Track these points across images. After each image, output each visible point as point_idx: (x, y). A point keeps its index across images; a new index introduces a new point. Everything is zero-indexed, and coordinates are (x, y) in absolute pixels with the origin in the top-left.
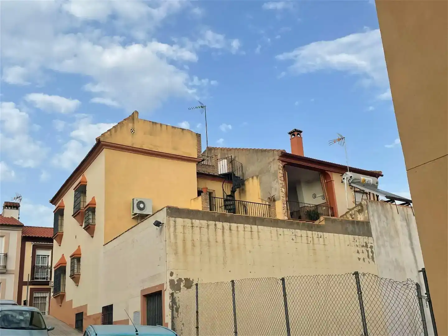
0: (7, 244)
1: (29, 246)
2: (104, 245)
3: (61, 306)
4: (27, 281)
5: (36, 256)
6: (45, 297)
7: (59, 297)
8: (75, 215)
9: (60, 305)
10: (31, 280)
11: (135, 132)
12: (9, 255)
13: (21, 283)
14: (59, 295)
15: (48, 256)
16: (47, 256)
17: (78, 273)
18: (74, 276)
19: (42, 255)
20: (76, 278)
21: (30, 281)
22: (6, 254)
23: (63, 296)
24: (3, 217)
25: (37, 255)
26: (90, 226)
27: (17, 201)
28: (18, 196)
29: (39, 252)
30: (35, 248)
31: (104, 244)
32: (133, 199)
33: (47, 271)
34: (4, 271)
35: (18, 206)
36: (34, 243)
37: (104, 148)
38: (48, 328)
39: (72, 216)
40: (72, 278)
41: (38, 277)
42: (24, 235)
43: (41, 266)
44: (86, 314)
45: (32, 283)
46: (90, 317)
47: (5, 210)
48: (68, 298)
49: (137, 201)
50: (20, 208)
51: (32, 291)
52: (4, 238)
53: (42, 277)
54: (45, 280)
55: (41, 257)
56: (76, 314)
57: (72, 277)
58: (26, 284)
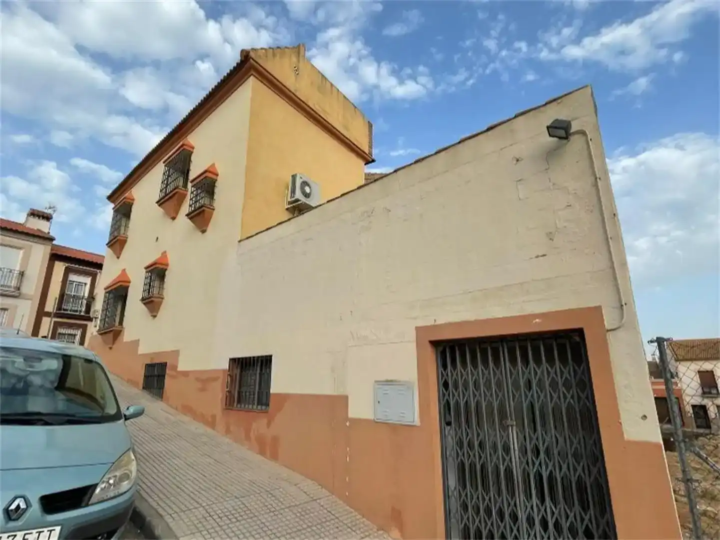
0: (26, 259)
1: (60, 268)
2: (240, 241)
3: (111, 348)
4: (52, 311)
5: (68, 282)
6: (75, 335)
7: (111, 335)
8: (162, 201)
9: (110, 346)
10: (57, 310)
11: (300, 73)
12: (27, 273)
13: (41, 313)
14: (111, 331)
15: (86, 284)
16: (84, 285)
17: (159, 296)
18: (152, 299)
19: (76, 282)
20: (152, 303)
21: (55, 311)
22: (23, 272)
23: (117, 334)
24: (25, 227)
25: (70, 281)
26: (206, 209)
27: (50, 211)
28: (52, 206)
29: (73, 277)
30: (67, 271)
31: (239, 239)
32: (293, 176)
33: (82, 302)
34: (16, 293)
35: (50, 217)
36: (67, 265)
37: (252, 74)
38: (127, 413)
39: (157, 202)
40: (144, 304)
41: (67, 308)
42: (54, 252)
43: (74, 295)
44: (175, 367)
45: (57, 315)
46: (186, 374)
47: (29, 218)
48: (128, 336)
49: (302, 180)
50: (53, 221)
51: (57, 325)
52: (21, 252)
53: (73, 308)
54: (78, 313)
55: (76, 284)
56: (147, 365)
57: (144, 302)
58: (48, 314)
